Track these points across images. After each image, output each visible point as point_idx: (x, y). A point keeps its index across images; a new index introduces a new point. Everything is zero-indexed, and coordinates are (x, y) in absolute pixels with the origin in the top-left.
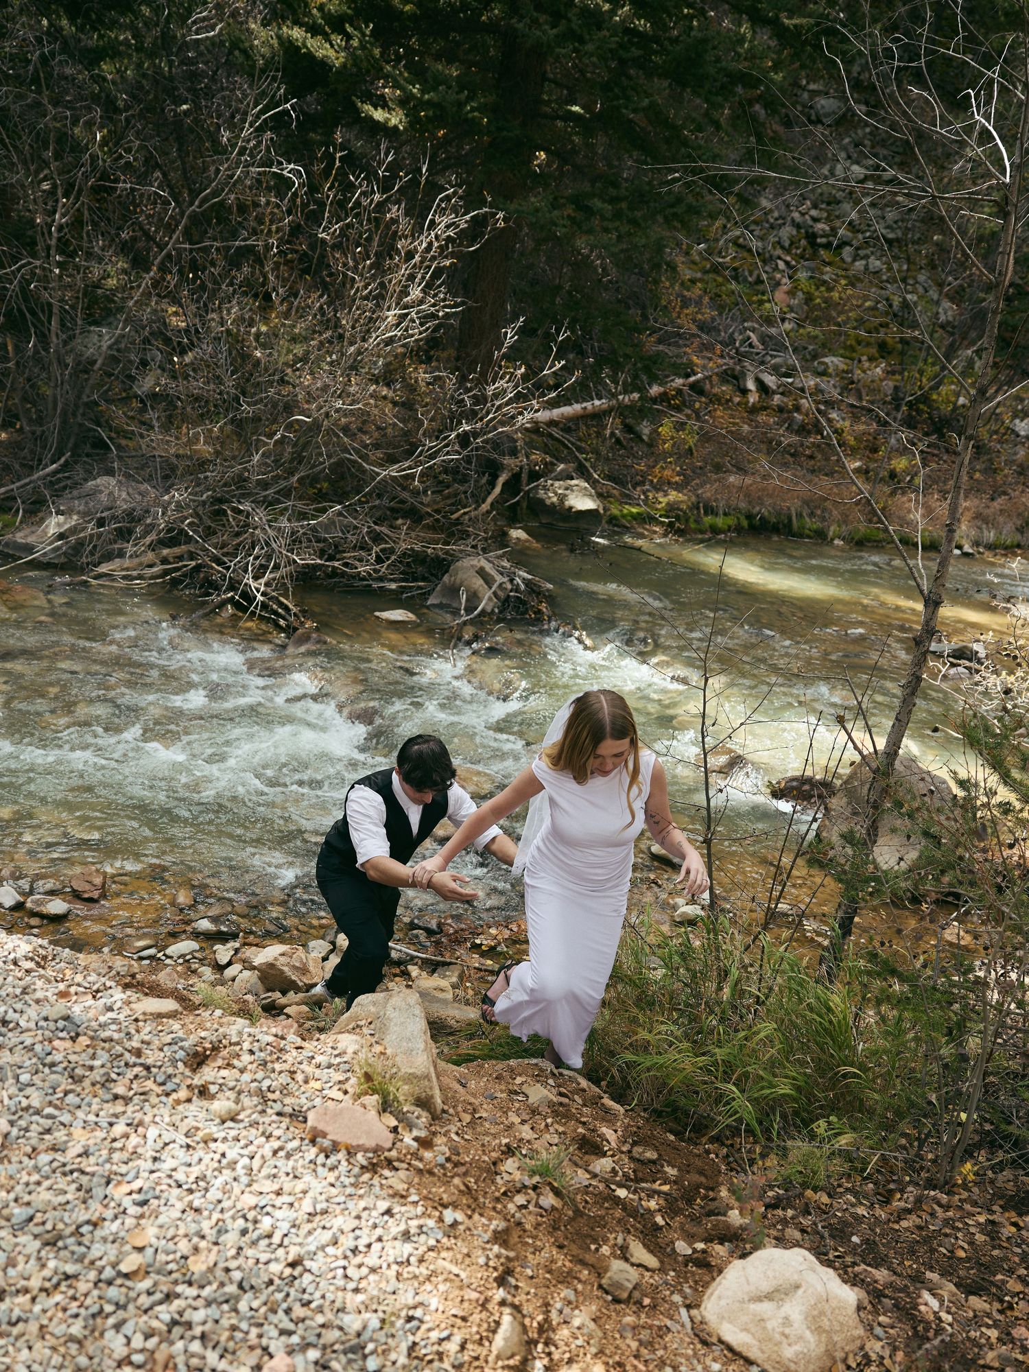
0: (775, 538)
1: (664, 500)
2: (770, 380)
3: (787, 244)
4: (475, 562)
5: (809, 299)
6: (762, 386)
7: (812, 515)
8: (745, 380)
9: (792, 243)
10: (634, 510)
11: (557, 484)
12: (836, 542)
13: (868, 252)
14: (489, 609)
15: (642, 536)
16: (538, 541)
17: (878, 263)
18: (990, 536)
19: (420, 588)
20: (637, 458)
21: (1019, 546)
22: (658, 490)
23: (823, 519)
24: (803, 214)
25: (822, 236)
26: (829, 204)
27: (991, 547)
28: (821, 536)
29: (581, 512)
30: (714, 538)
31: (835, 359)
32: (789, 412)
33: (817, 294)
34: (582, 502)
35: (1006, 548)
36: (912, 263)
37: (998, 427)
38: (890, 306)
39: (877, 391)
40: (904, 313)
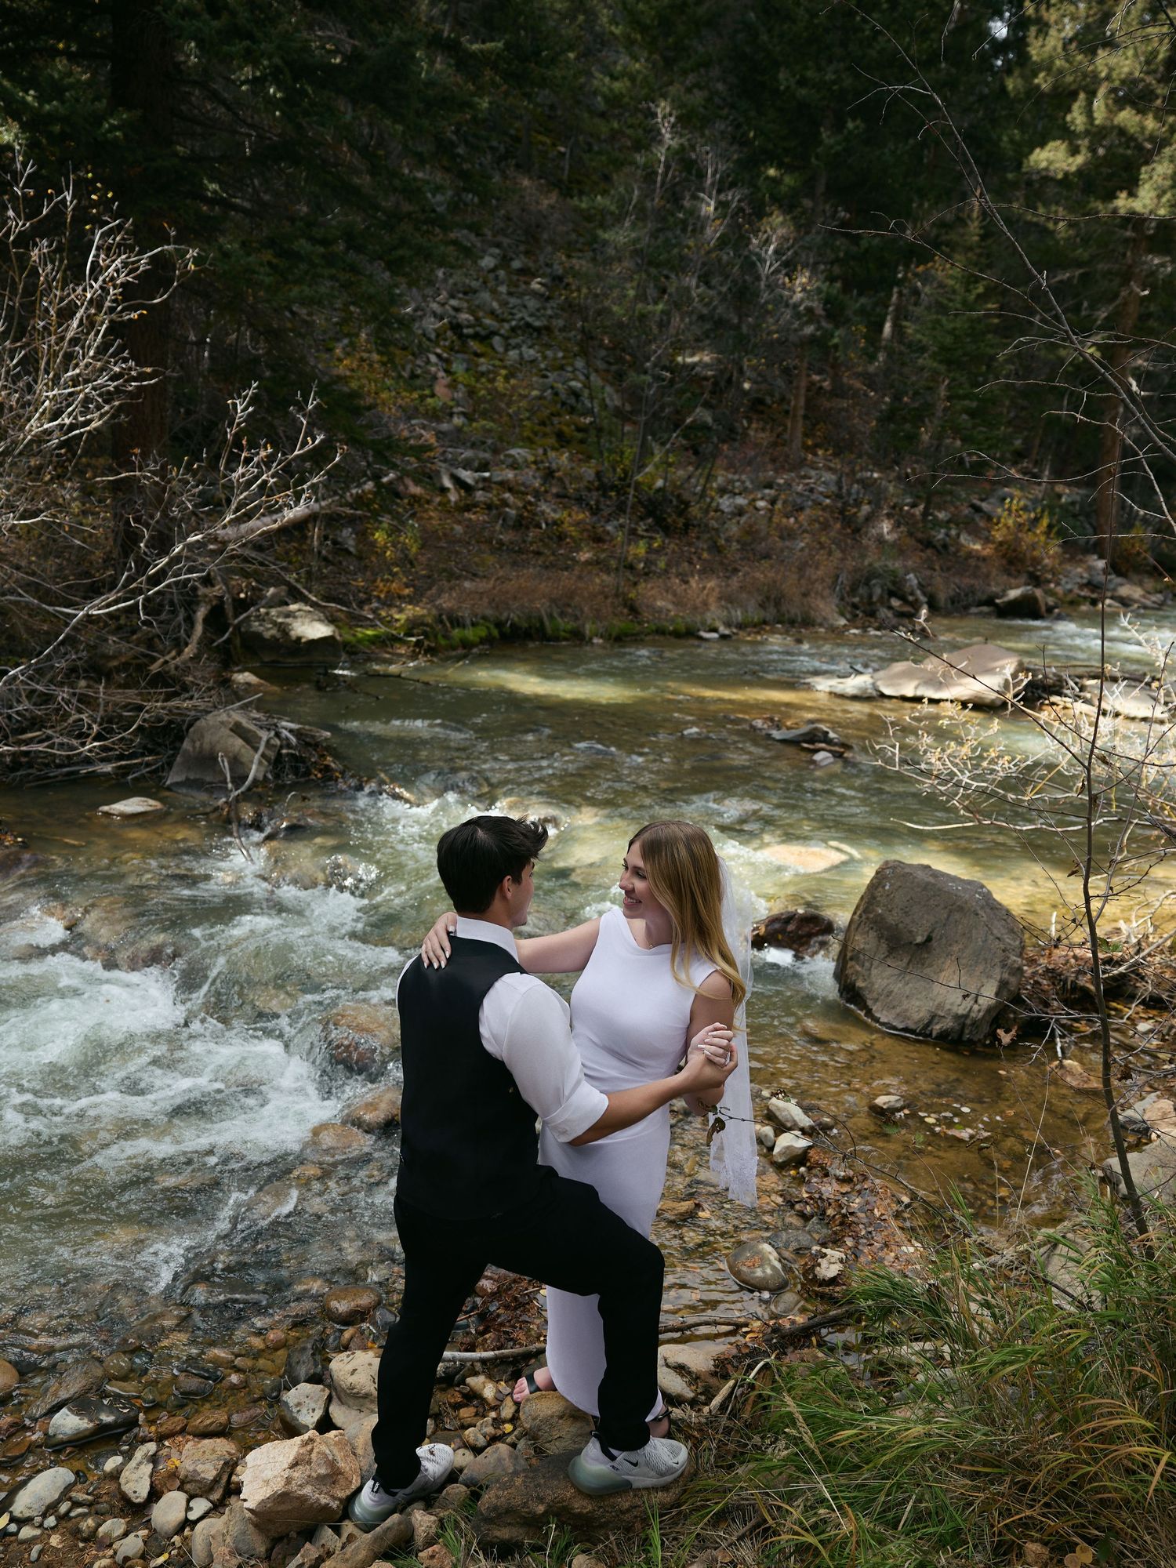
0: (531, 645)
1: (402, 617)
2: (467, 475)
3: (433, 336)
4: (224, 717)
5: (471, 392)
6: (459, 482)
7: (562, 614)
8: (440, 478)
9: (438, 336)
10: (370, 632)
11: (273, 612)
12: (595, 641)
13: (518, 340)
14: (261, 777)
15: (390, 662)
16: (272, 683)
17: (532, 352)
18: (738, 615)
19: (148, 765)
20: (349, 573)
21: (765, 622)
22: (390, 606)
23: (576, 618)
24: (443, 305)
25: (468, 327)
26: (465, 293)
27: (741, 626)
28: (578, 637)
29: (312, 642)
30: (467, 651)
31: (519, 450)
32: (497, 508)
33: (478, 385)
34: (314, 630)
35: (755, 626)
36: (565, 350)
37: (709, 505)
38: (556, 394)
39: (579, 478)
40: (572, 401)
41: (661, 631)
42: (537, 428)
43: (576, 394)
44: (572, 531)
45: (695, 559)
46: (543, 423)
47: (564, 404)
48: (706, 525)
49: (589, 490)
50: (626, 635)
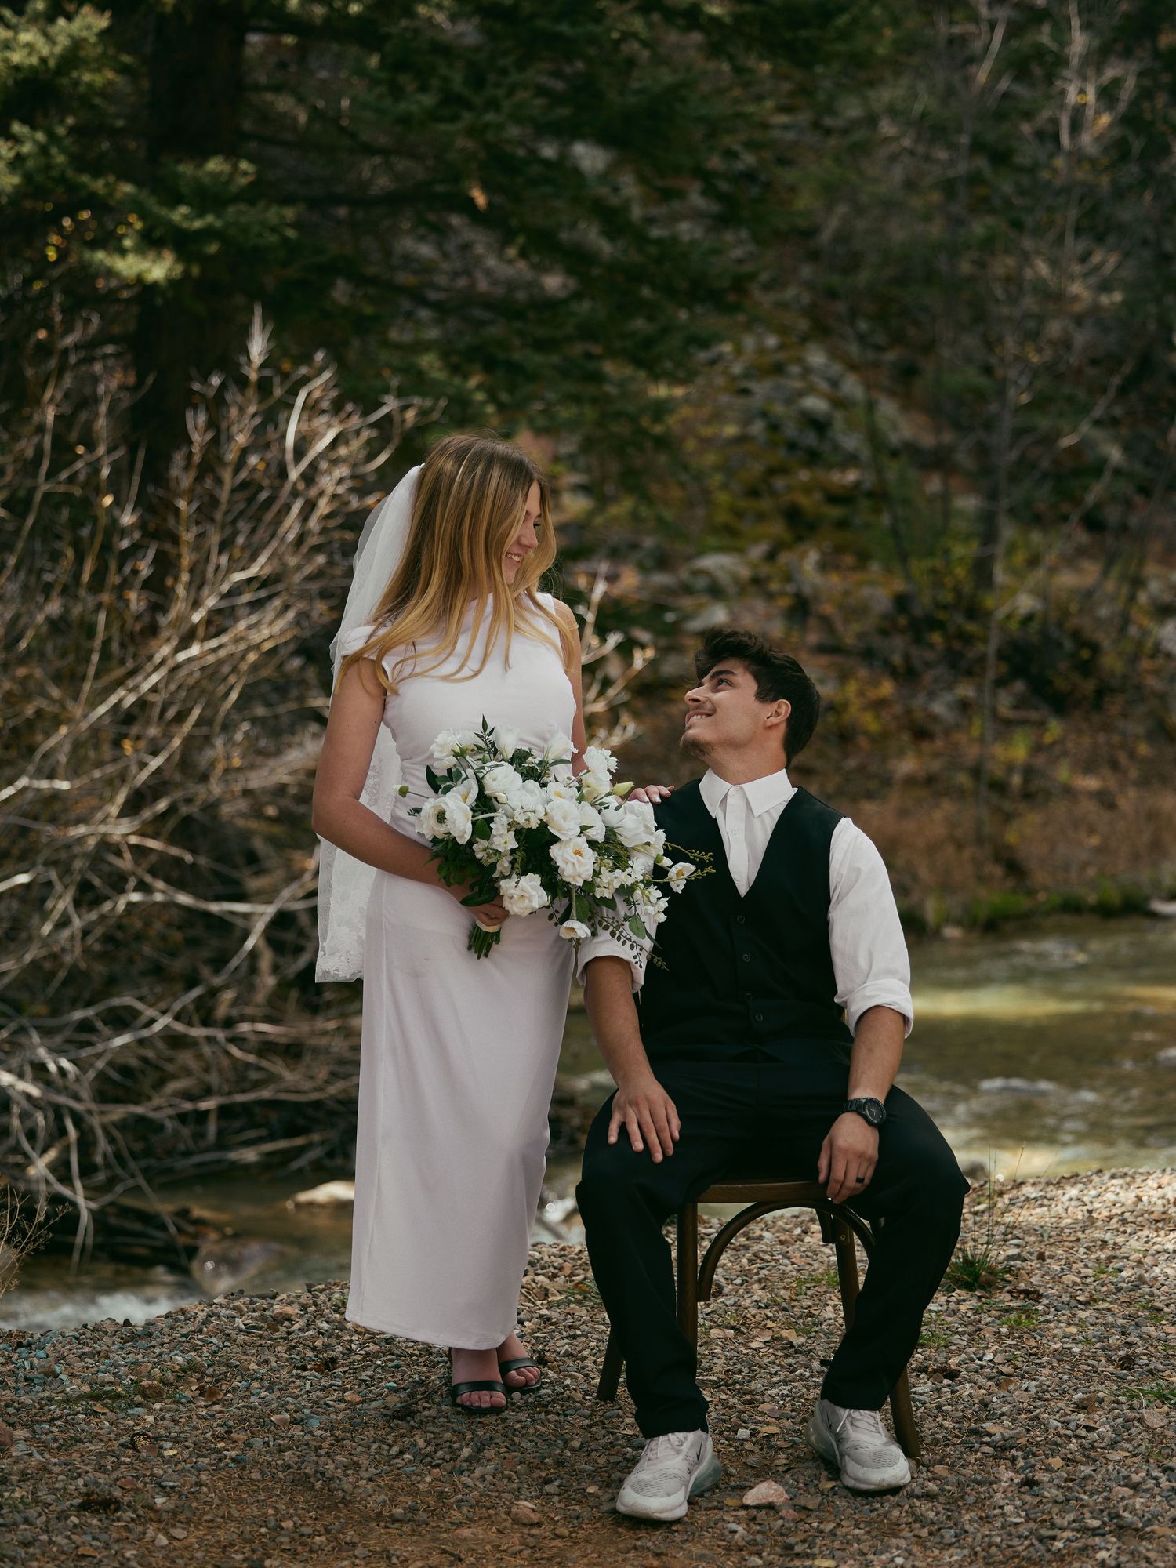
31: (717, 558)
36: (783, 330)
37: (1140, 644)
38: (774, 427)
39: (858, 611)
40: (810, 439)
41: (1072, 907)
42: (742, 504)
43: (818, 425)
44: (870, 722)
45: (1122, 758)
46: (753, 493)
47: (792, 446)
48: (1139, 687)
49: (884, 633)
50: (1006, 918)
